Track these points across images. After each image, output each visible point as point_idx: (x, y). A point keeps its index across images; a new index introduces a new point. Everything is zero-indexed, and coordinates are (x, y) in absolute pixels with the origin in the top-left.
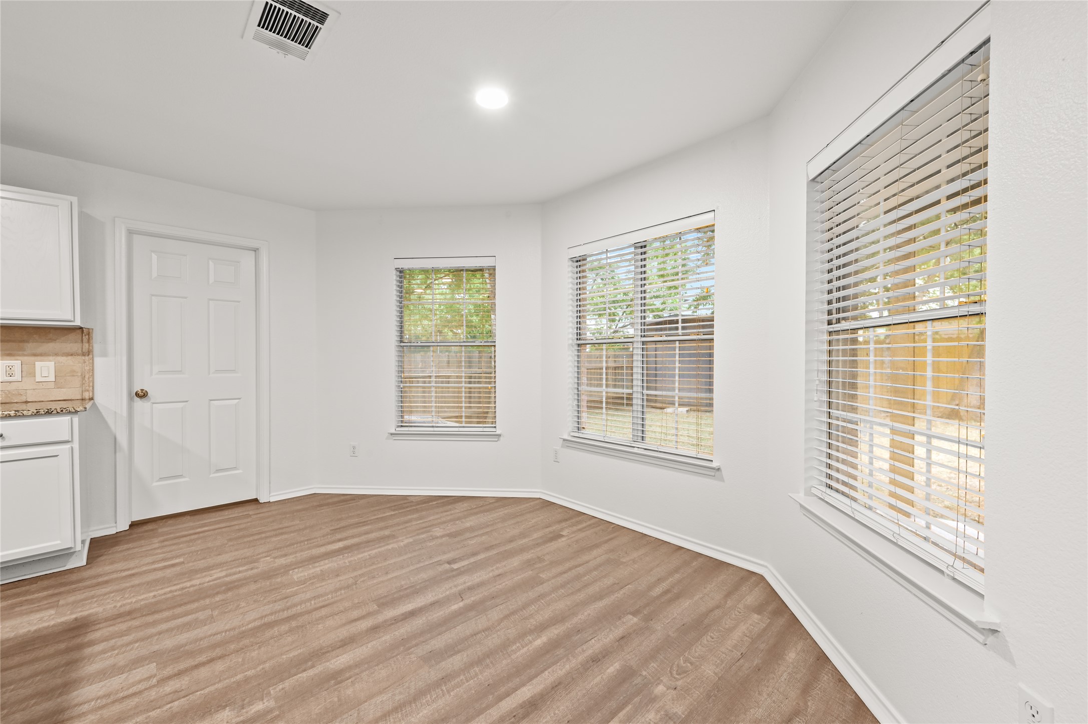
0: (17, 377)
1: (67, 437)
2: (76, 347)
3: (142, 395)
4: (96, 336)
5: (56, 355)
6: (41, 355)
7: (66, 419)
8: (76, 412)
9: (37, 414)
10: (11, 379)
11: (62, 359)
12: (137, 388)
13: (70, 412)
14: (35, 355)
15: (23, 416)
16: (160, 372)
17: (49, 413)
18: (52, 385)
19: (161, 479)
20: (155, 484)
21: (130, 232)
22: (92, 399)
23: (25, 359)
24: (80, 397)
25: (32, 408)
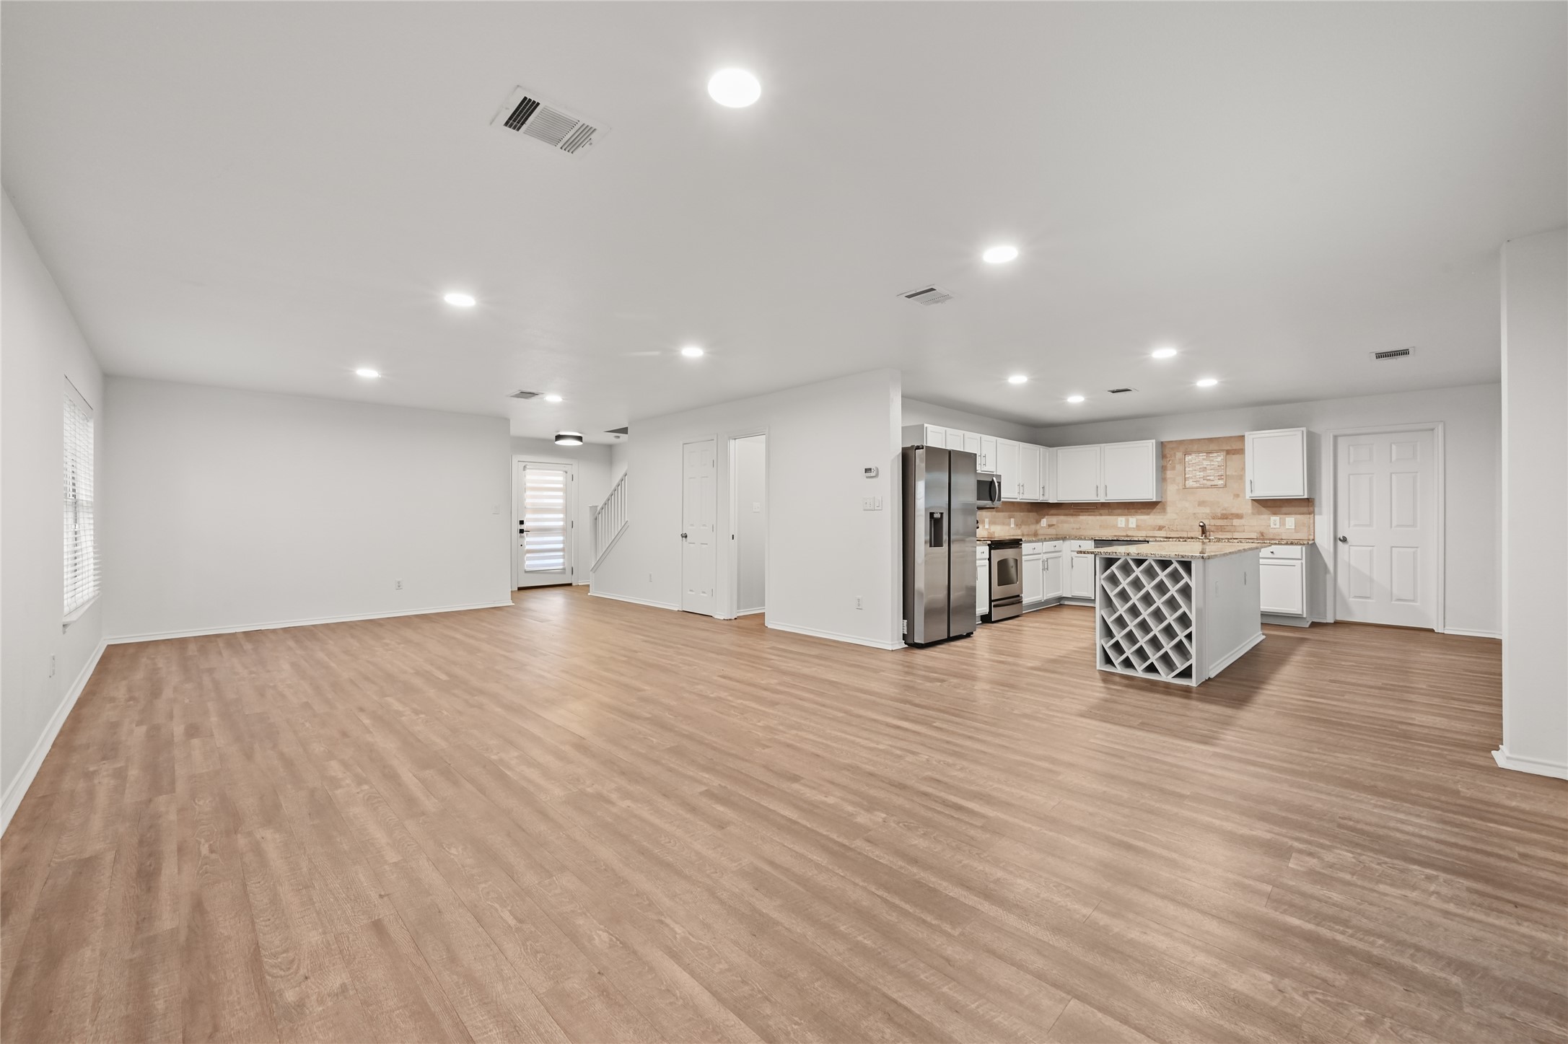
0: (1278, 526)
1: (1300, 558)
2: (1305, 509)
3: (1344, 540)
4: (1317, 503)
5: (1296, 514)
6: (1288, 514)
7: (1300, 547)
8: (1304, 544)
9: (1287, 544)
10: (1275, 527)
11: (1298, 516)
12: (1340, 535)
13: (1301, 544)
14: (1286, 514)
15: (1281, 544)
16: (1355, 525)
17: (1292, 544)
18: (1293, 531)
19: (1355, 597)
20: (1351, 599)
21: (1335, 437)
22: (1314, 540)
23: (1281, 516)
24: (1307, 538)
25: (1285, 542)
